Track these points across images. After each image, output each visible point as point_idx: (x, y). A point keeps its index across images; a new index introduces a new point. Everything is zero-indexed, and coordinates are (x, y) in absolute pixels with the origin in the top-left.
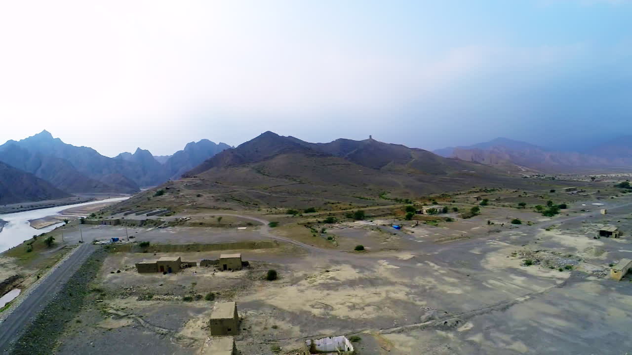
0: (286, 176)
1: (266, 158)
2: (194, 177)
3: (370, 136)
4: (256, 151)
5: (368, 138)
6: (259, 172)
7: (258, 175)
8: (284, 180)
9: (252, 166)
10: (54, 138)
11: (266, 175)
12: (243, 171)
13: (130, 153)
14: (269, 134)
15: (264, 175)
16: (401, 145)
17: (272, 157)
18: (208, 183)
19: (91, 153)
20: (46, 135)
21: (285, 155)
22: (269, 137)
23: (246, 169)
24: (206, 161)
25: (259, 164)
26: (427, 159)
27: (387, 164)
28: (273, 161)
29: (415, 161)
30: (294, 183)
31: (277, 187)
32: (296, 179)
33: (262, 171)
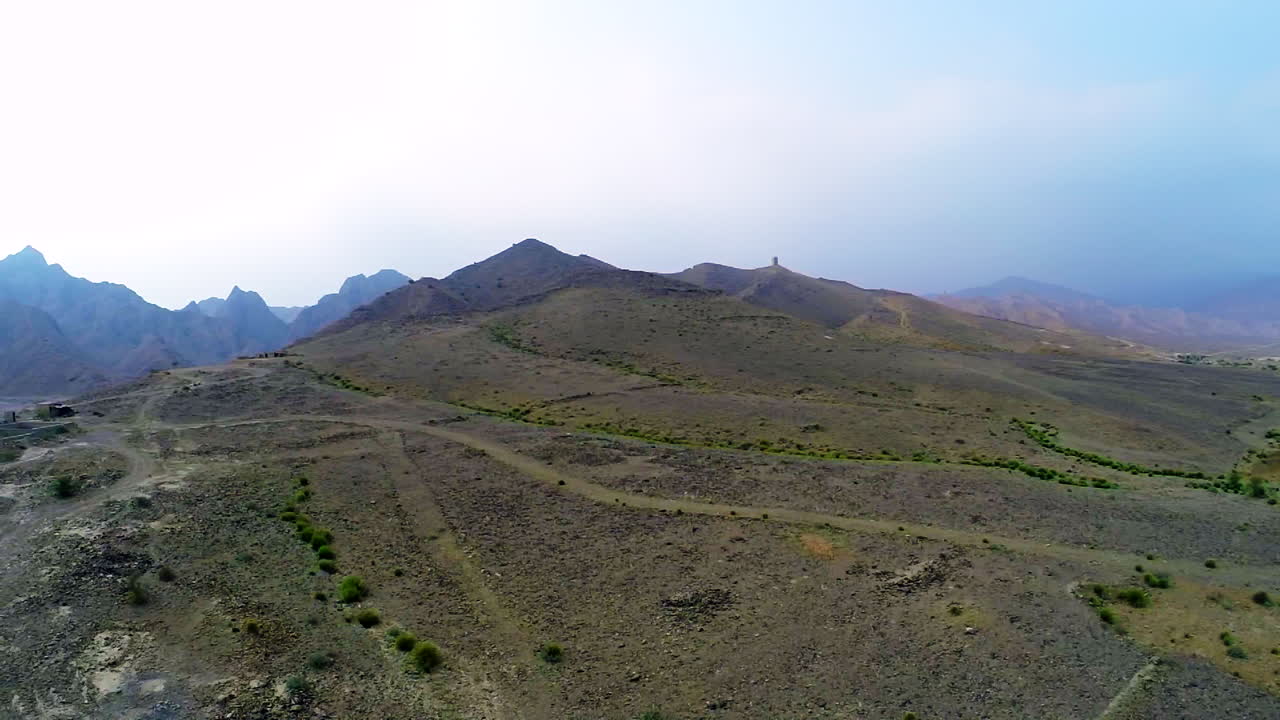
0: (597, 355)
1: (525, 301)
3: (776, 259)
4: (500, 286)
5: (770, 263)
6: (500, 338)
7: (497, 349)
8: (595, 367)
9: (484, 321)
11: (524, 349)
13: (221, 299)
14: (531, 246)
15: (517, 347)
16: (845, 283)
17: (540, 298)
19: (123, 297)
20: (29, 258)
21: (579, 293)
22: (532, 250)
23: (458, 330)
24: (356, 310)
25: (500, 315)
26: (926, 314)
27: (844, 323)
28: (544, 308)
29: (909, 316)
30: (635, 379)
31: (572, 404)
32: (634, 366)
33: (509, 337)
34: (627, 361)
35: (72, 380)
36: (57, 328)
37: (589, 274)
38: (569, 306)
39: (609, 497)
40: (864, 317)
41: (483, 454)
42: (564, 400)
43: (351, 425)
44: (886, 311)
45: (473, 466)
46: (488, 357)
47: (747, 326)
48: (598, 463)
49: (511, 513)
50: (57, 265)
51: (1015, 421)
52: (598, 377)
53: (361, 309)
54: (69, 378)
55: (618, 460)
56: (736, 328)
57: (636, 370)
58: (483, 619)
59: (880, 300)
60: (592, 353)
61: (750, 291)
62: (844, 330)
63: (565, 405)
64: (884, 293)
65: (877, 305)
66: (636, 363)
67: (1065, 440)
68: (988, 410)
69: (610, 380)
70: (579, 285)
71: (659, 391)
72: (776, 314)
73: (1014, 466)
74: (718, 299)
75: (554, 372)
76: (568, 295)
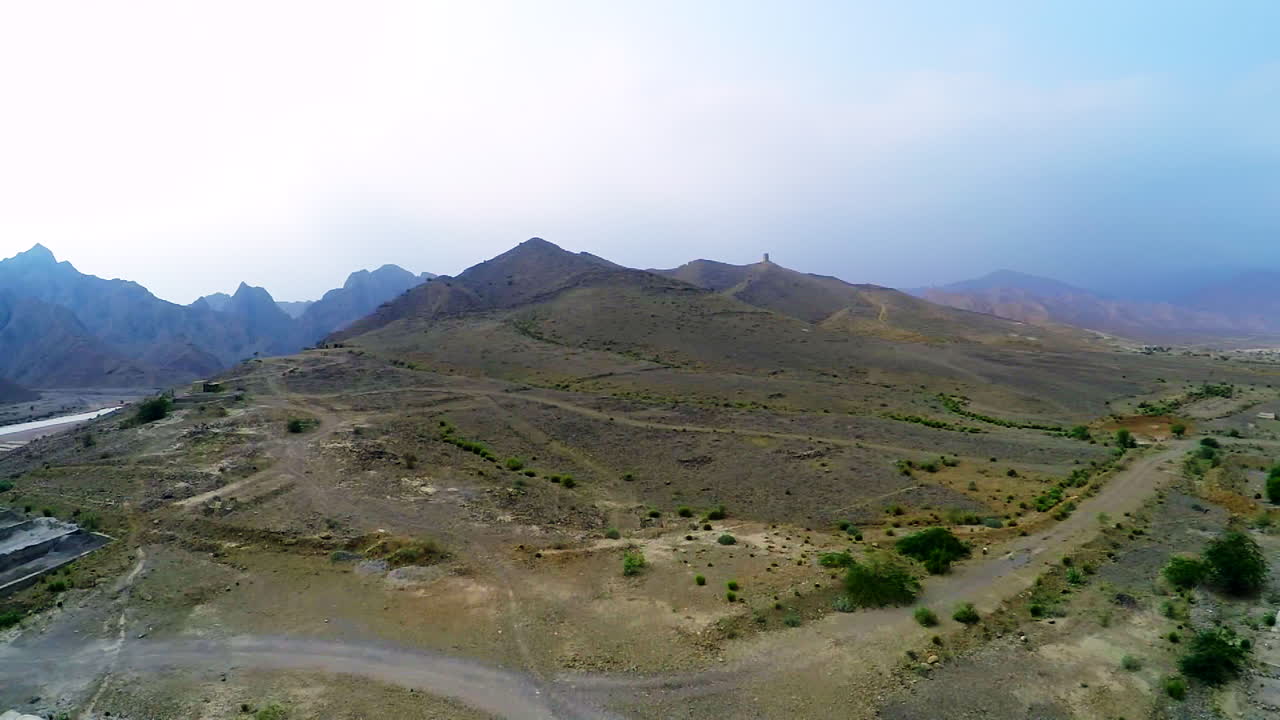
0: (609, 345)
1: (538, 297)
2: (336, 346)
3: (767, 256)
4: (510, 283)
5: (761, 259)
6: (525, 332)
7: (526, 340)
8: (610, 354)
9: (508, 316)
10: (58, 261)
11: (547, 340)
12: (479, 331)
13: (227, 295)
14: (537, 245)
15: (541, 339)
16: (832, 277)
17: (553, 295)
18: (368, 365)
19: (134, 294)
20: (40, 256)
21: (588, 291)
22: (537, 250)
23: (488, 325)
24: (381, 306)
25: (520, 311)
26: (907, 307)
27: (828, 317)
28: (558, 305)
29: (889, 311)
30: (644, 364)
31: (599, 380)
32: (641, 354)
33: (532, 330)
34: (636, 350)
35: (110, 372)
36: (79, 323)
37: (596, 274)
38: (580, 302)
39: (642, 424)
40: (846, 310)
41: (555, 407)
42: (594, 378)
43: (449, 393)
44: (869, 305)
45: (552, 413)
46: (522, 347)
47: (734, 320)
48: (630, 411)
49: (587, 432)
50: (67, 263)
51: (941, 394)
52: (612, 361)
53: (386, 305)
54: (107, 371)
55: (644, 409)
56: (724, 323)
57: (642, 356)
58: (590, 471)
59: (864, 294)
60: (605, 344)
61: (740, 287)
62: (825, 324)
63: (595, 381)
64: (867, 287)
65: (860, 299)
66: (643, 351)
67: (973, 408)
68: (923, 387)
69: (625, 364)
70: (587, 283)
71: (663, 372)
72: (760, 310)
73: (918, 420)
74: (711, 296)
75: (577, 358)
76: (579, 292)
